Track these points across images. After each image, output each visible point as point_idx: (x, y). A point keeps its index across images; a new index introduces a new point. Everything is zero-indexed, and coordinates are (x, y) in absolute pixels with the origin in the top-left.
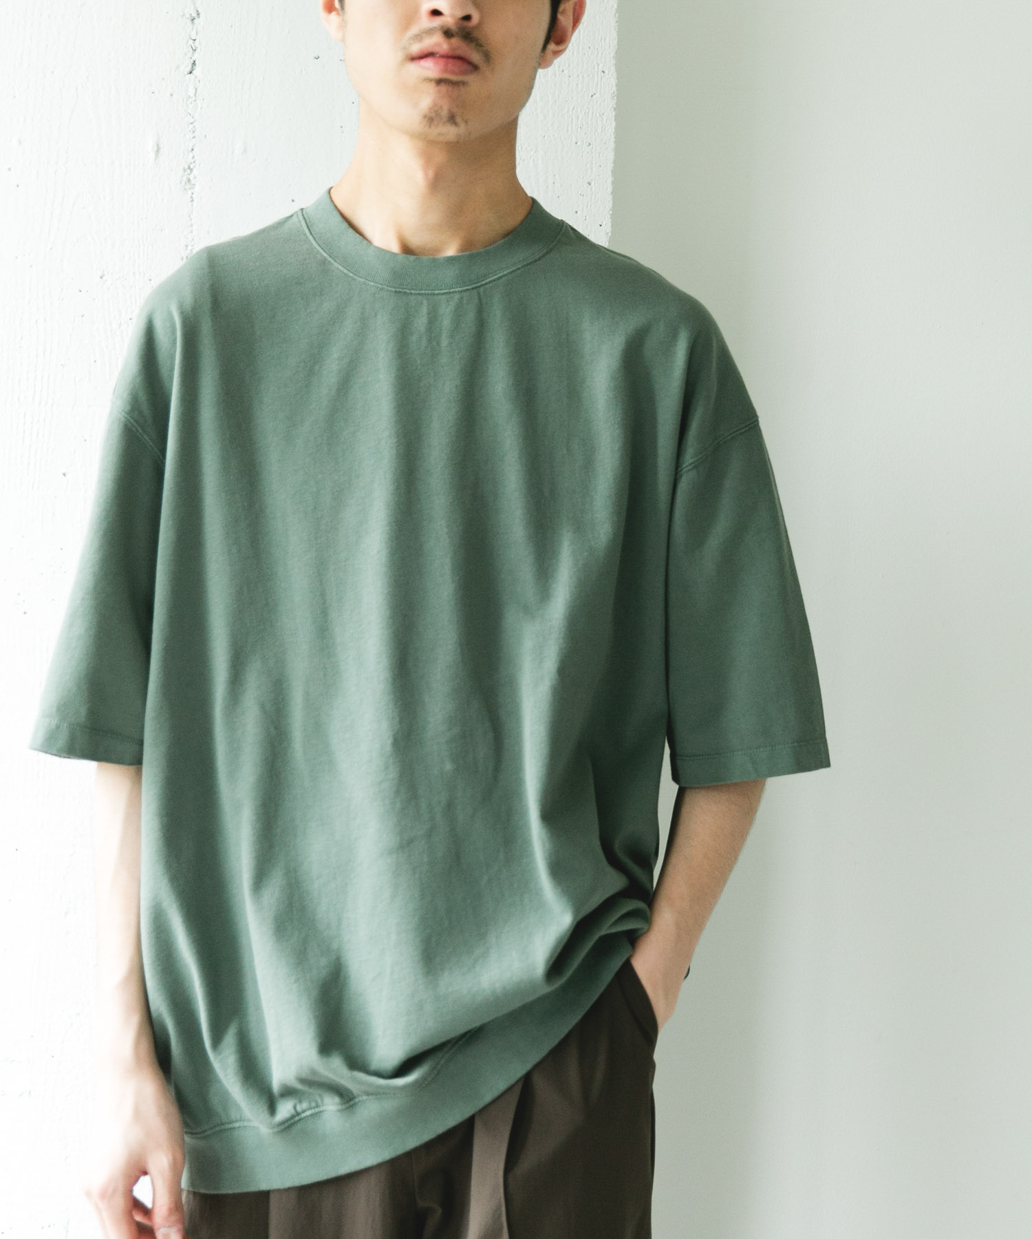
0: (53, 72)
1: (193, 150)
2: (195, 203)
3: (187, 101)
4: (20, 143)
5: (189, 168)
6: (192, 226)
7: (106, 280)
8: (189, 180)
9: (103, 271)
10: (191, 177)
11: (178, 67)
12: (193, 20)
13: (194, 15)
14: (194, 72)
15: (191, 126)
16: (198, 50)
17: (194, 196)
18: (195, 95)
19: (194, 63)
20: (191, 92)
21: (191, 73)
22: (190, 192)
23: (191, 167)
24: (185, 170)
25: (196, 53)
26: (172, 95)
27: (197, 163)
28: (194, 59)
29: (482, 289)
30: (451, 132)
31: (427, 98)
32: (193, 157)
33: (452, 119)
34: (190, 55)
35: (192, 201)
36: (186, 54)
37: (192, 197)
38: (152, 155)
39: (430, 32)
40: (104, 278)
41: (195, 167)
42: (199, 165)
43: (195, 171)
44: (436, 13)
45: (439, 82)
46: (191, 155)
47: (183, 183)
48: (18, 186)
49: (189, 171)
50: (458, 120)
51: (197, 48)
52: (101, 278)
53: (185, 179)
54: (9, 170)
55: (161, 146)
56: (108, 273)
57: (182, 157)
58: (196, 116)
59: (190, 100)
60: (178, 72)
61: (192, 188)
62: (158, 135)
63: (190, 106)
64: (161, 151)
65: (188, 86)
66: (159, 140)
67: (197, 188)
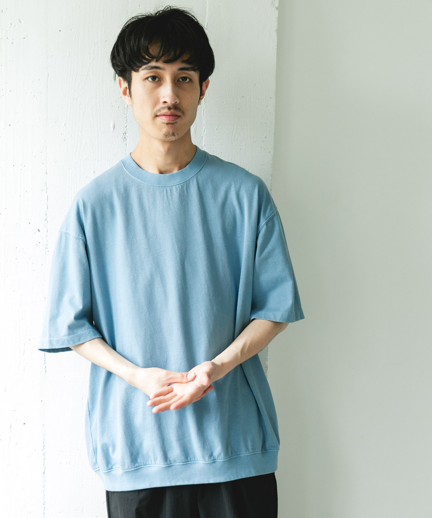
1: (126, 127)
2: (127, 146)
3: (124, 109)
4: (65, 125)
5: (125, 133)
6: (126, 154)
7: (96, 174)
8: (125, 137)
9: (95, 170)
15: (126, 118)
17: (127, 143)
18: (127, 107)
22: (125, 142)
23: (126, 133)
24: (124, 134)
26: (119, 107)
27: (128, 131)
30: (173, 138)
31: (165, 129)
32: (127, 129)
33: (173, 134)
35: (126, 145)
37: (126, 144)
38: (112, 129)
39: (164, 108)
40: (95, 173)
41: (127, 133)
42: (129, 132)
43: (127, 134)
44: (165, 102)
45: (167, 124)
46: (126, 129)
47: (123, 139)
48: (64, 140)
49: (125, 134)
50: (175, 134)
52: (94, 172)
53: (124, 137)
54: (61, 134)
55: (115, 125)
56: (97, 171)
57: (122, 129)
58: (127, 115)
59: (126, 109)
60: (121, 99)
61: (126, 140)
62: (114, 122)
63: (126, 111)
64: (115, 127)
65: (124, 104)
66: (114, 123)
67: (128, 140)
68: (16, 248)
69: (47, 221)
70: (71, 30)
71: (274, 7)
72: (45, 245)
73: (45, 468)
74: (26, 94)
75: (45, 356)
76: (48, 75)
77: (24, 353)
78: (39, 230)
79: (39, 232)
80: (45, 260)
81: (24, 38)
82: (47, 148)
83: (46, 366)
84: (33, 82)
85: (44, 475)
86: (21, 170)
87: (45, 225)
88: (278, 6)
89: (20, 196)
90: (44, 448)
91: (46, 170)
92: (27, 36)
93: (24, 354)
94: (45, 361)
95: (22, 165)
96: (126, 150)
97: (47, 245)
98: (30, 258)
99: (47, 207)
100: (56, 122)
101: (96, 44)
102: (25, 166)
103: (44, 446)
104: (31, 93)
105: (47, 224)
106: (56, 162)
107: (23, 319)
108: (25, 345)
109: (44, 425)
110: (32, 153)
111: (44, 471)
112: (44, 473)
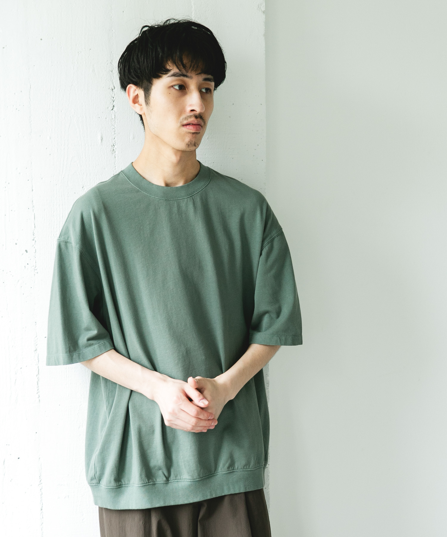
0: (61, 111)
1: (114, 138)
2: (116, 158)
3: (112, 120)
4: (50, 138)
5: (113, 145)
6: (115, 167)
7: (84, 189)
8: (114, 150)
9: (83, 185)
10: (114, 149)
11: (108, 108)
12: (112, 90)
13: (113, 88)
14: (114, 109)
15: (114, 130)
16: (115, 101)
17: (116, 156)
18: (115, 118)
19: (114, 106)
20: (113, 117)
21: (112, 110)
22: (114, 154)
23: (114, 145)
24: (112, 146)
25: (114, 102)
26: (106, 118)
27: (117, 143)
28: (113, 104)
29: (193, 197)
30: (193, 149)
31: (188, 139)
32: (115, 141)
33: (195, 144)
34: (112, 103)
35: (115, 157)
36: (111, 103)
37: (115, 156)
38: (100, 141)
39: (190, 116)
40: (84, 188)
42: (117, 144)
43: (116, 146)
44: (193, 110)
45: (193, 133)
46: (114, 141)
47: (112, 151)
48: (50, 155)
49: (113, 146)
51: (114, 100)
52: (83, 188)
53: (112, 149)
54: (47, 148)
55: (103, 138)
56: (85, 186)
57: (111, 141)
58: (115, 126)
59: (113, 120)
60: (108, 109)
61: (115, 153)
62: (102, 133)
63: (113, 122)
64: (103, 139)
65: (112, 115)
66: (102, 135)
67: (117, 152)
68: (3, 271)
69: (34, 241)
70: (53, 38)
71: (261, 11)
72: (34, 266)
73: (42, 504)
74: (8, 107)
75: (38, 384)
76: (30, 86)
77: (15, 382)
78: (26, 251)
79: (27, 252)
80: (35, 282)
81: (4, 48)
82: (32, 163)
83: (39, 395)
84: (15, 94)
85: (42, 512)
86: (5, 187)
87: (33, 245)
88: (264, 10)
89: (5, 215)
90: (41, 483)
91: (32, 187)
92: (6, 46)
93: (15, 384)
94: (38, 390)
95: (6, 182)
96: (115, 163)
97: (36, 266)
98: (18, 281)
99: (34, 226)
100: (40, 136)
101: (79, 52)
102: (9, 183)
103: (41, 480)
104: (13, 106)
105: (35, 244)
106: (42, 178)
107: (13, 346)
108: (16, 373)
109: (39, 458)
110: (17, 169)
111: (42, 507)
112: (42, 509)
